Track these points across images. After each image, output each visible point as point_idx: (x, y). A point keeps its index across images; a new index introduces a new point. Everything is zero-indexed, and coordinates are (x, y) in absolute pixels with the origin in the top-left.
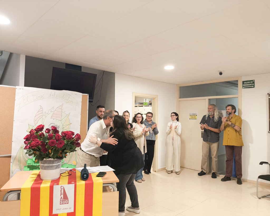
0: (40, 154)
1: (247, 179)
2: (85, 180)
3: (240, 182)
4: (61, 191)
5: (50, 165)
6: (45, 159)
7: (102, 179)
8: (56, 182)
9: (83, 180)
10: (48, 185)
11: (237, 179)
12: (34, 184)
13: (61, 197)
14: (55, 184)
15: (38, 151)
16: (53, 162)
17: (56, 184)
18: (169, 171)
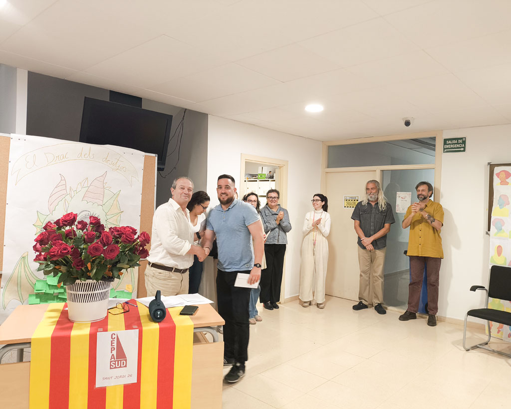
0: (68, 271)
1: (445, 317)
2: (158, 322)
3: (432, 322)
4: (112, 343)
5: (89, 292)
6: (78, 281)
7: (191, 319)
8: (101, 325)
9: (155, 322)
10: (87, 331)
11: (428, 317)
12: (56, 330)
13: (113, 355)
14: (99, 330)
15: (65, 265)
16: (94, 288)
17: (102, 329)
18: (305, 302)
